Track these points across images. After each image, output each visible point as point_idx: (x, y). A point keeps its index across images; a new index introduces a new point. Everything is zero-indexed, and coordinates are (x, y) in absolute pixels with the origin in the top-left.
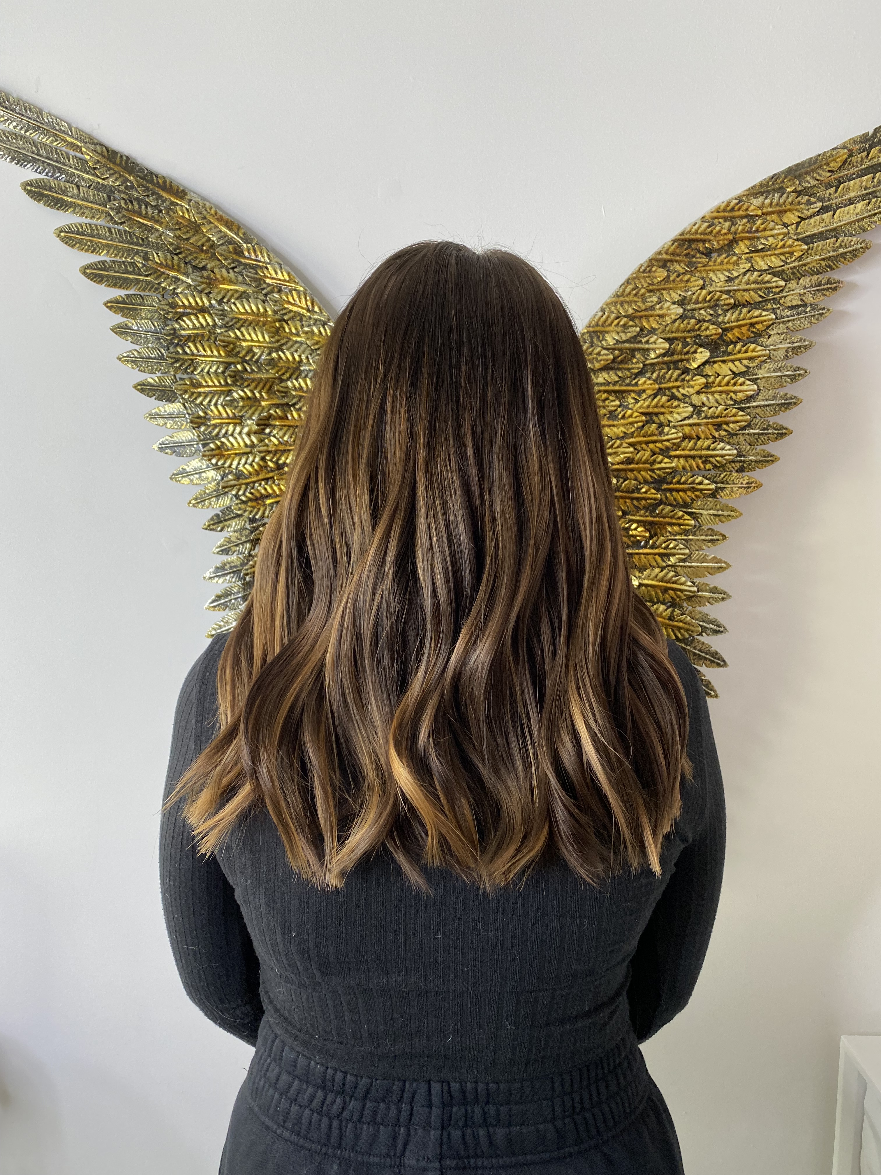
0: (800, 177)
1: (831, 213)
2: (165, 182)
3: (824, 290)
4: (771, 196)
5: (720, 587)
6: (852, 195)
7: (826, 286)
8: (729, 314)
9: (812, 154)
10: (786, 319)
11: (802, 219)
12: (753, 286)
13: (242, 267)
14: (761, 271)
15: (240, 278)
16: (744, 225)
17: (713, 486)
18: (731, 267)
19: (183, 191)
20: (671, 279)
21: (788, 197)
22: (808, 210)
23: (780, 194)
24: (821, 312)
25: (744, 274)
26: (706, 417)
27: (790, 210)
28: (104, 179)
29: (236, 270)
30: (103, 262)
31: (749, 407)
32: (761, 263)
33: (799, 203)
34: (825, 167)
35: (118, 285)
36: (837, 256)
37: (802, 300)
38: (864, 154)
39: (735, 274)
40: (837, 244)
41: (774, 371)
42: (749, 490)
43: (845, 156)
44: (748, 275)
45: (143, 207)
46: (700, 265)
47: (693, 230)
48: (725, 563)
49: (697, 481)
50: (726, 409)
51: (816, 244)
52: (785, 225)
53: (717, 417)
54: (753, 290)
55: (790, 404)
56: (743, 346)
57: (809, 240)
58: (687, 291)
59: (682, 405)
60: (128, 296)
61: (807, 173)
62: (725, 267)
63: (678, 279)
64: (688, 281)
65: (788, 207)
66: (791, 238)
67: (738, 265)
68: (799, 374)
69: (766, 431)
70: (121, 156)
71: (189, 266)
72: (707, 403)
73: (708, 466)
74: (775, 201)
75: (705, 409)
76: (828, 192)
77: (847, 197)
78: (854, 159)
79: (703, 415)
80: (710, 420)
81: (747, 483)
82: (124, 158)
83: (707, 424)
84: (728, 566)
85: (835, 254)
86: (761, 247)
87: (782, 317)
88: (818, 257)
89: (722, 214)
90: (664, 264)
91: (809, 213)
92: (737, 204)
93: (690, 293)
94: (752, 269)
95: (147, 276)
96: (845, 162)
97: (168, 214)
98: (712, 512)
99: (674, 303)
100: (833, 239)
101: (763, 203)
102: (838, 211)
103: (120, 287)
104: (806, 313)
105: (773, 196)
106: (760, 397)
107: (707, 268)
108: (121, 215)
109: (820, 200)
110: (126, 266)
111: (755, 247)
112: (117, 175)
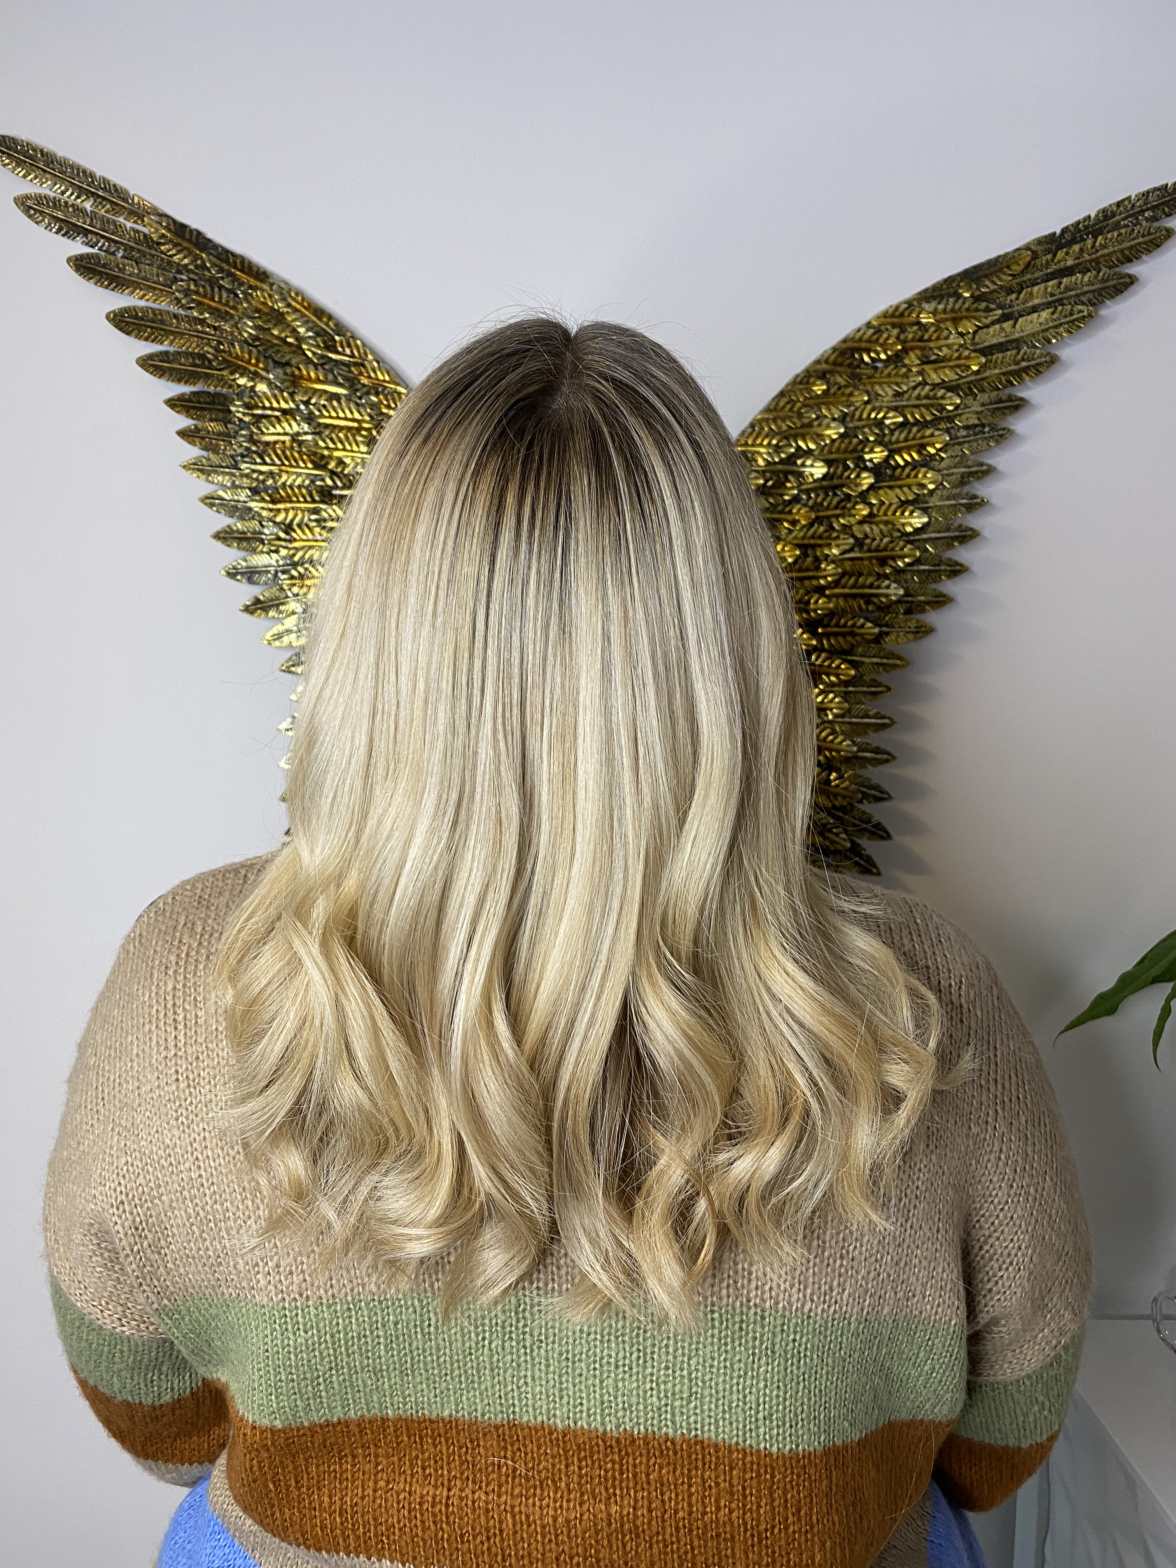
0: (978, 281)
1: (1012, 322)
2: (242, 261)
3: (1004, 408)
4: (945, 301)
5: (884, 747)
6: (1037, 301)
7: (1006, 404)
8: (897, 433)
9: (993, 255)
10: (961, 441)
11: (980, 328)
12: (925, 402)
13: (334, 364)
14: (933, 384)
15: (331, 377)
16: (915, 332)
17: (876, 630)
18: (899, 380)
19: (265, 273)
20: (832, 392)
21: (964, 303)
22: (986, 318)
23: (955, 299)
24: (1000, 433)
25: (915, 388)
26: (869, 551)
27: (966, 317)
29: (325, 367)
31: (918, 540)
32: (934, 376)
33: (977, 310)
34: (1006, 270)
35: (184, 380)
36: (1019, 370)
37: (979, 419)
38: (1049, 257)
39: (905, 388)
40: (1019, 357)
41: (948, 499)
42: (919, 635)
43: (1028, 259)
44: (919, 388)
46: (864, 377)
47: (857, 337)
48: (889, 718)
49: (859, 624)
50: (892, 542)
51: (994, 357)
52: (962, 335)
53: (882, 551)
54: (924, 406)
55: (965, 536)
56: (912, 470)
57: (986, 351)
58: (849, 406)
59: (842, 536)
61: (986, 276)
62: (892, 380)
63: (840, 393)
64: (851, 395)
65: (965, 314)
66: (967, 348)
67: (908, 377)
68: (976, 504)
69: (937, 568)
72: (870, 535)
73: (870, 608)
74: (949, 307)
75: (868, 541)
76: (1009, 298)
77: (1030, 304)
78: (1038, 262)
79: (866, 548)
80: (874, 554)
81: (916, 627)
82: (195, 233)
83: (870, 558)
84: (893, 722)
85: (1016, 368)
86: (933, 358)
87: (957, 438)
88: (997, 371)
89: (889, 320)
90: (822, 376)
91: (987, 322)
92: (906, 309)
93: (852, 408)
94: (924, 383)
96: (1028, 265)
98: (876, 660)
99: (834, 419)
100: (1014, 352)
101: (936, 309)
102: (1020, 320)
104: (984, 434)
105: (948, 301)
106: (930, 529)
107: (873, 380)
108: (189, 298)
109: (1000, 307)
110: (193, 358)
111: (927, 357)
112: (186, 252)
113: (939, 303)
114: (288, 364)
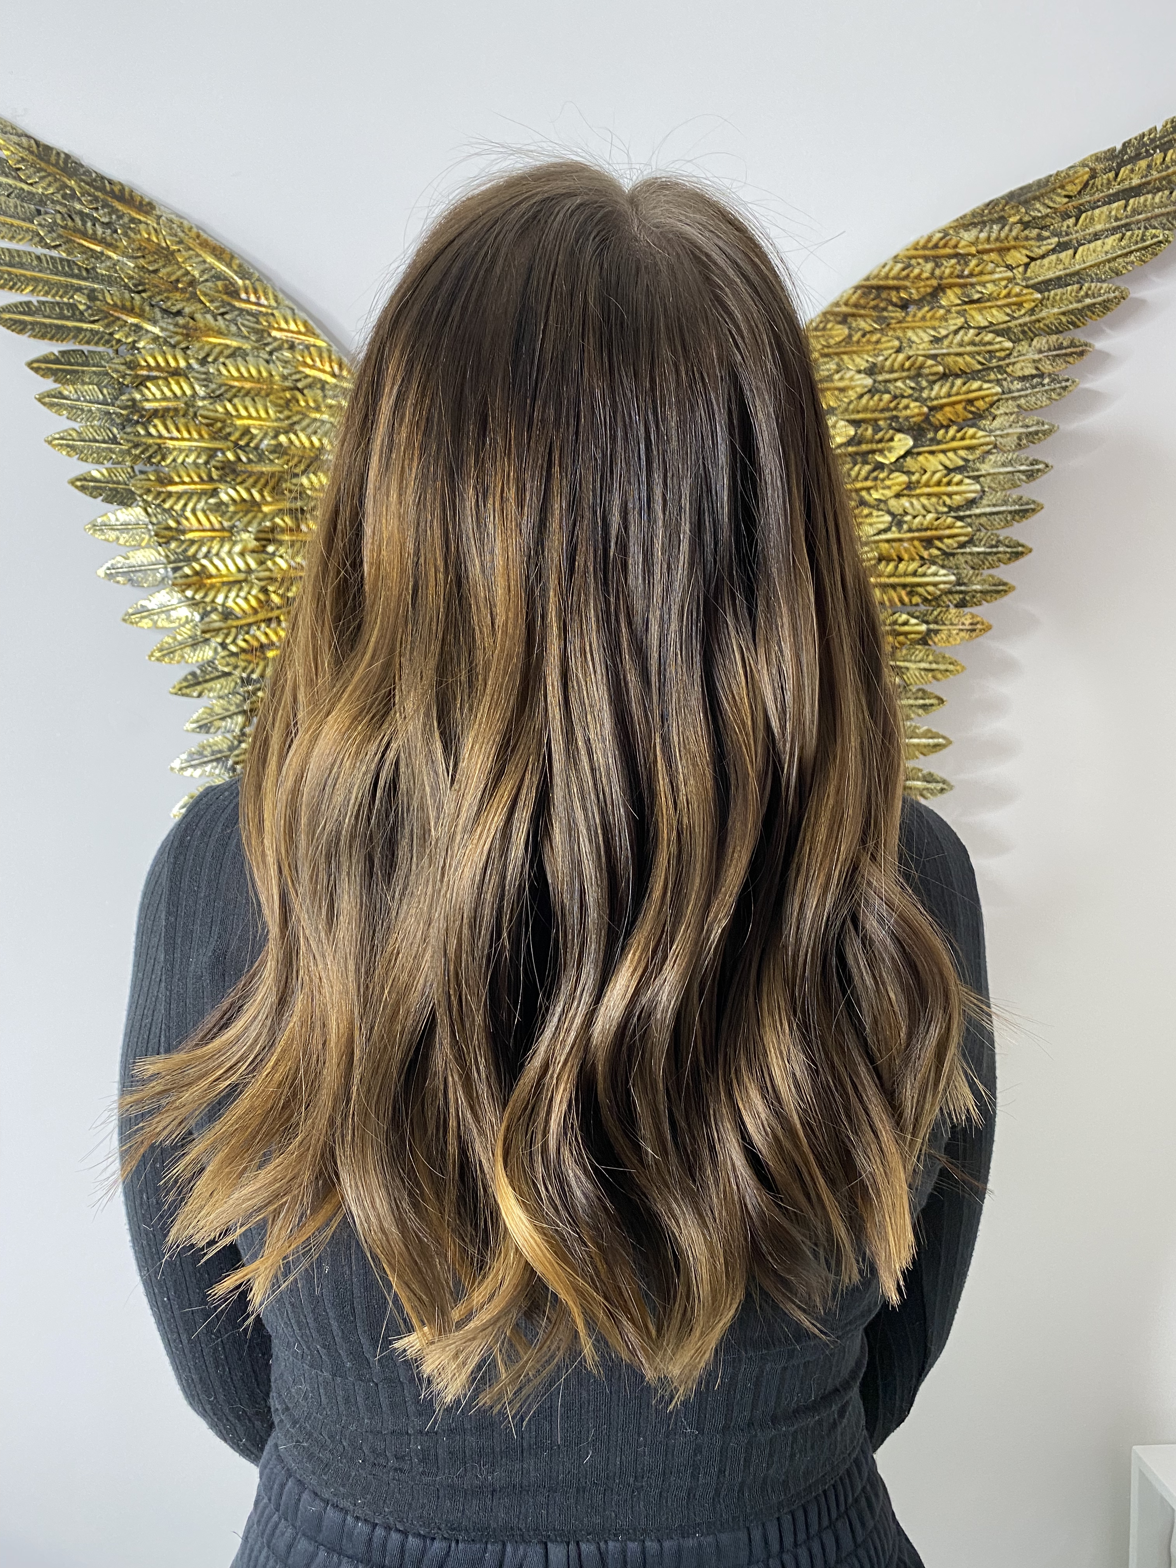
0: (1026, 203)
1: (1071, 252)
2: (122, 190)
3: (1066, 355)
4: (987, 228)
5: (939, 773)
6: (1099, 227)
7: (1069, 350)
8: (936, 387)
9: (1042, 175)
10: (1016, 394)
11: (1032, 259)
12: (969, 349)
13: (236, 313)
14: (979, 328)
15: (233, 328)
16: (952, 267)
17: (923, 628)
18: (936, 323)
19: (150, 204)
20: (855, 339)
21: (1011, 230)
22: (1039, 247)
23: (1000, 226)
24: (1064, 384)
25: (956, 332)
26: (910, 530)
27: (1015, 247)
28: (31, 184)
29: (227, 317)
30: (28, 303)
31: (970, 516)
32: (979, 318)
33: (1027, 238)
34: (1059, 191)
35: (49, 336)
36: (1083, 308)
37: (1037, 368)
38: (1111, 175)
39: (944, 332)
40: (1082, 293)
41: (1003, 465)
42: (974, 634)
43: (1086, 177)
44: (961, 333)
45: (89, 224)
46: (893, 321)
47: (883, 274)
48: (944, 738)
49: (901, 620)
50: (937, 519)
51: (1052, 293)
52: (1010, 268)
53: (926, 529)
54: (969, 354)
55: (1027, 511)
56: (958, 431)
57: (1043, 286)
58: (877, 356)
59: (875, 513)
60: (63, 353)
61: (1036, 198)
62: (928, 324)
63: (864, 340)
64: (878, 342)
65: (1012, 243)
66: (1017, 284)
67: (946, 320)
68: (1038, 470)
69: (994, 550)
70: (58, 154)
71: (157, 310)
72: (910, 510)
73: (916, 599)
74: (994, 236)
75: (908, 518)
76: (1065, 224)
77: (1091, 230)
78: (1098, 181)
79: (905, 527)
80: (916, 534)
81: (971, 624)
82: (63, 156)
83: (912, 539)
84: (949, 742)
85: (1079, 305)
86: (976, 296)
87: (1010, 392)
88: (1056, 310)
89: (921, 252)
90: (844, 319)
91: (1041, 252)
92: (941, 239)
93: (881, 358)
94: (966, 327)
95: (93, 322)
96: (1086, 185)
97: (126, 234)
98: (923, 665)
99: (859, 372)
100: (1076, 286)
101: (978, 238)
102: (1081, 249)
103: (51, 339)
104: (1043, 385)
105: (991, 228)
106: (984, 502)
107: (904, 325)
108: (54, 235)
109: (1055, 234)
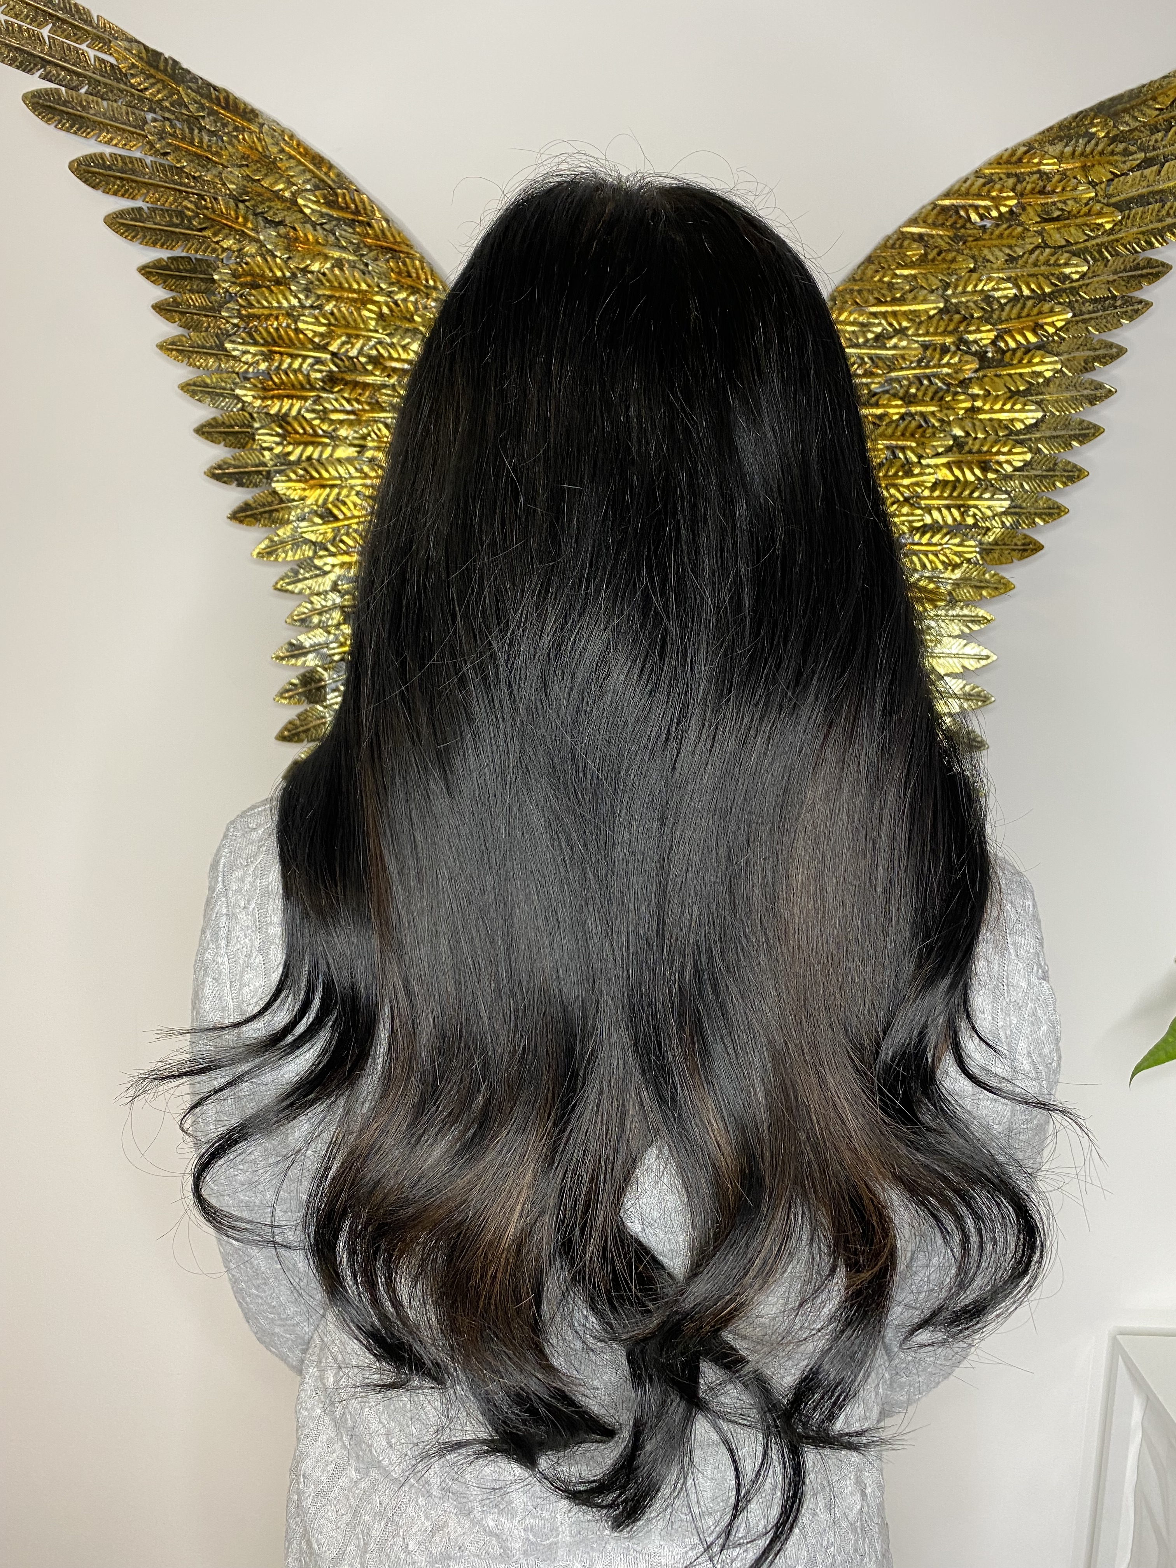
3: (1141, 276)
8: (1007, 308)
9: (1134, 85)
11: (1116, 176)
12: (1044, 269)
14: (1056, 247)
22: (1124, 163)
26: (970, 452)
27: (1099, 163)
30: (139, 210)
31: (1030, 439)
35: (160, 242)
37: (1110, 290)
39: (1020, 252)
41: (1067, 389)
50: (998, 441)
51: (1133, 211)
52: (1092, 184)
53: (986, 452)
54: (1043, 274)
55: (1087, 434)
56: (1026, 354)
57: (1124, 205)
59: (938, 434)
65: (1097, 158)
67: (1024, 239)
68: (1101, 395)
71: (260, 219)
72: (972, 432)
75: (969, 440)
80: (976, 456)
88: (1135, 230)
89: (1003, 167)
90: (920, 237)
91: (1125, 168)
93: (955, 277)
94: (1043, 246)
98: (973, 583)
99: (932, 292)
100: (1158, 205)
106: (1045, 425)
110: (171, 216)
111: (1048, 213)
112: (159, 86)
113: (1067, 145)
114: (281, 223)
